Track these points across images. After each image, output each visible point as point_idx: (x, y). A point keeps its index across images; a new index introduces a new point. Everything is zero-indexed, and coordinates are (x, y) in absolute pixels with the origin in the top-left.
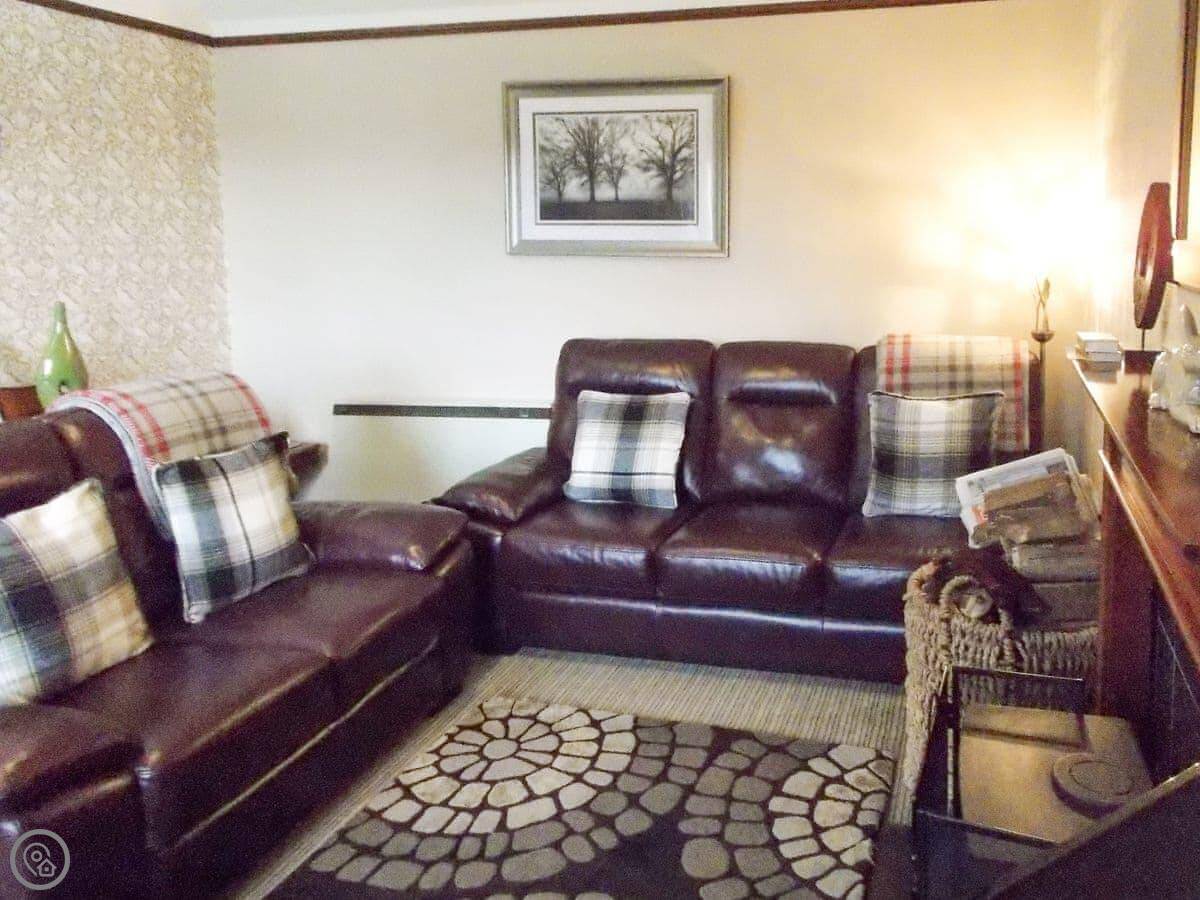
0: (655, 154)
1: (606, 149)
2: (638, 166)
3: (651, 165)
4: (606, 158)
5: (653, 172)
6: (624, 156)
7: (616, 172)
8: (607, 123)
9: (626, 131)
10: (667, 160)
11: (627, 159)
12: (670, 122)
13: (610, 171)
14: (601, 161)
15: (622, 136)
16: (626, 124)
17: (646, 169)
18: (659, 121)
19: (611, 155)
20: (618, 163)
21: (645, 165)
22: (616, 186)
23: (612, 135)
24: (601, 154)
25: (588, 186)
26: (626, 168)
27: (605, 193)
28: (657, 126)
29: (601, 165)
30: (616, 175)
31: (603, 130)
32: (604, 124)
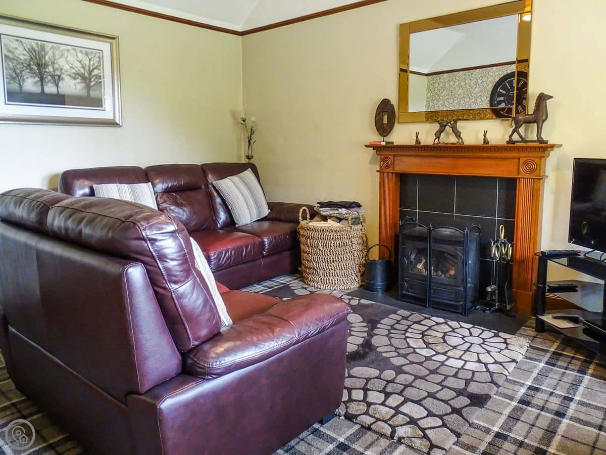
0: (79, 70)
1: (50, 63)
2: (69, 75)
3: (77, 76)
4: (51, 69)
5: (79, 80)
6: (62, 69)
7: (57, 77)
8: (51, 48)
9: (62, 55)
10: (86, 75)
11: (63, 71)
12: (87, 54)
13: (53, 76)
14: (47, 70)
15: (60, 58)
16: (62, 51)
17: (75, 78)
18: (81, 52)
19: (53, 68)
20: (58, 73)
21: (74, 75)
22: (57, 86)
23: (54, 56)
24: (46, 65)
25: (40, 83)
26: (63, 76)
27: (50, 89)
28: (80, 55)
29: (47, 72)
30: (57, 79)
31: (48, 52)
32: (49, 49)
